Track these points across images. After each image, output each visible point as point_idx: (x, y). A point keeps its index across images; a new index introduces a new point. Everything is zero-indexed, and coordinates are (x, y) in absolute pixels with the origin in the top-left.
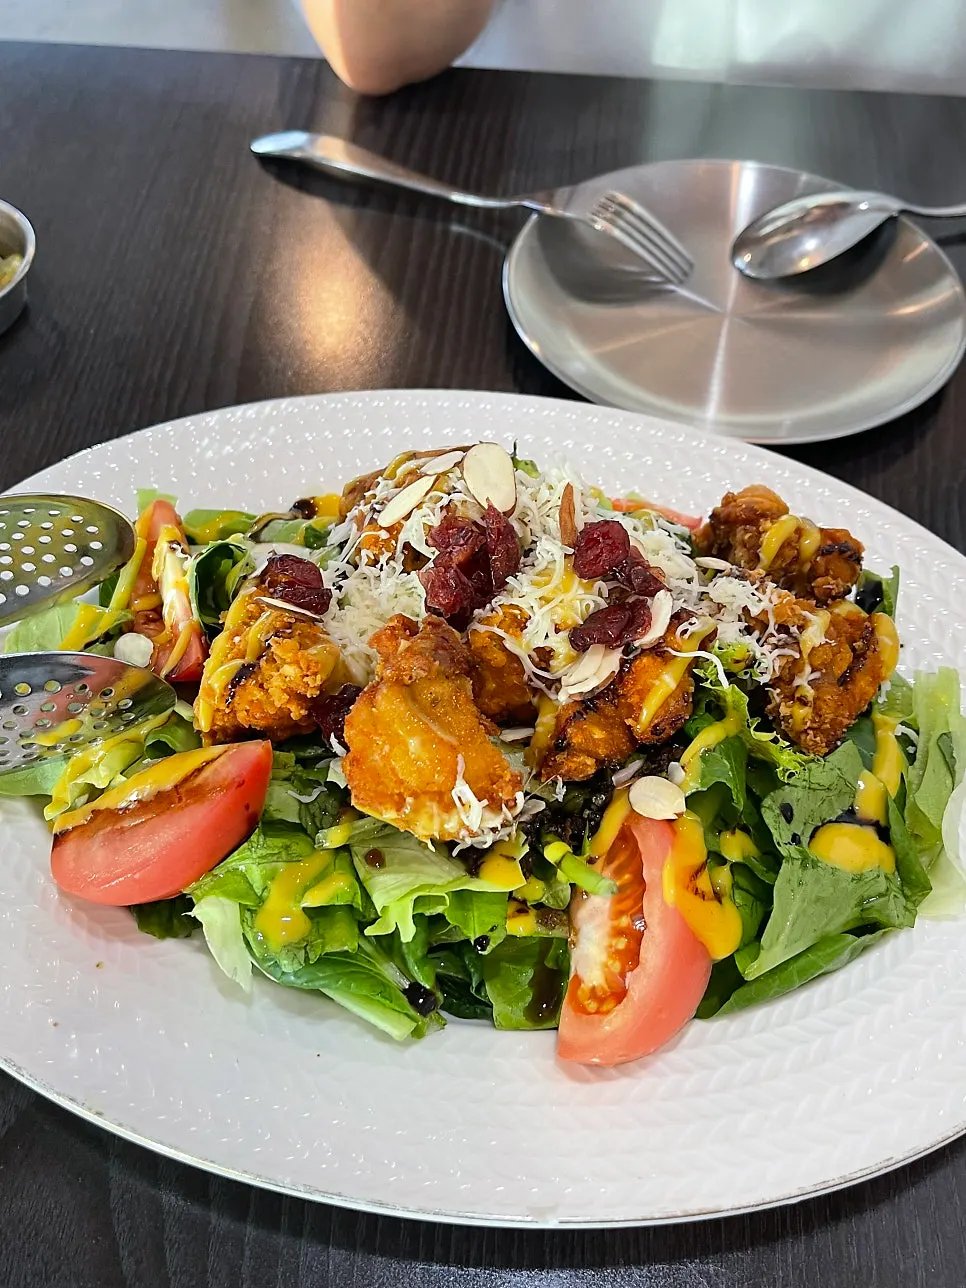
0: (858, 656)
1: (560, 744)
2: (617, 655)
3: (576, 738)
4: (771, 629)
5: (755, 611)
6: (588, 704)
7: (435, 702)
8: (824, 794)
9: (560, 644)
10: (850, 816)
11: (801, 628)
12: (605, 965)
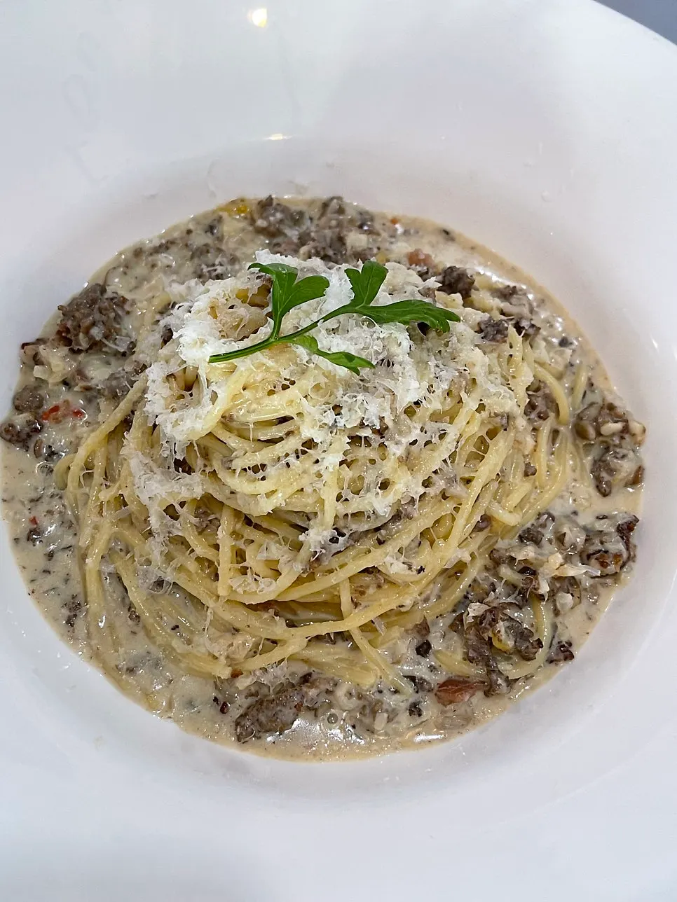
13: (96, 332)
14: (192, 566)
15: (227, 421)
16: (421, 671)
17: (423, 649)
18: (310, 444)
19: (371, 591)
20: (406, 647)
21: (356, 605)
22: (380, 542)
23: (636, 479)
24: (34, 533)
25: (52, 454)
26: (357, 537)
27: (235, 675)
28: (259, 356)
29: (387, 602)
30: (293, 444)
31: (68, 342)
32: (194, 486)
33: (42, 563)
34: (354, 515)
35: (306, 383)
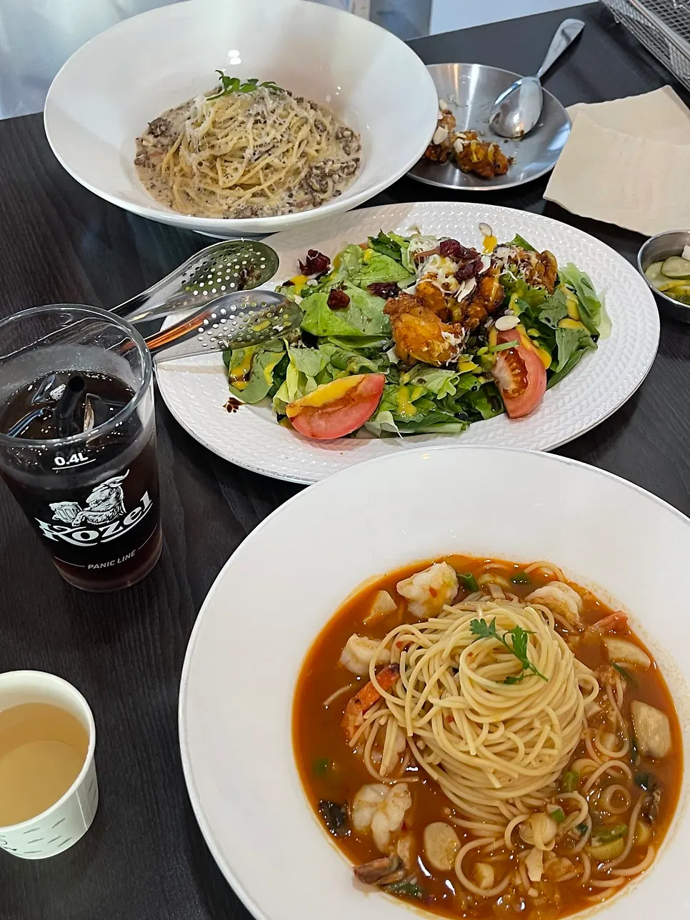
0: (546, 266)
1: (466, 316)
2: (474, 279)
3: (471, 311)
4: (519, 262)
5: (513, 256)
6: (470, 298)
7: (420, 313)
8: (556, 310)
9: (451, 280)
10: (567, 317)
11: (529, 259)
12: (514, 381)
13: (163, 128)
14: (209, 181)
15: (214, 123)
16: (291, 201)
17: (291, 196)
18: (243, 123)
19: (270, 175)
20: (285, 195)
21: (265, 180)
22: (270, 155)
23: (359, 148)
24: (153, 186)
25: (154, 166)
26: (262, 154)
27: (229, 208)
28: (221, 97)
29: (275, 177)
30: (237, 123)
31: (153, 133)
32: (206, 153)
33: (158, 193)
34: (260, 146)
35: (238, 103)
